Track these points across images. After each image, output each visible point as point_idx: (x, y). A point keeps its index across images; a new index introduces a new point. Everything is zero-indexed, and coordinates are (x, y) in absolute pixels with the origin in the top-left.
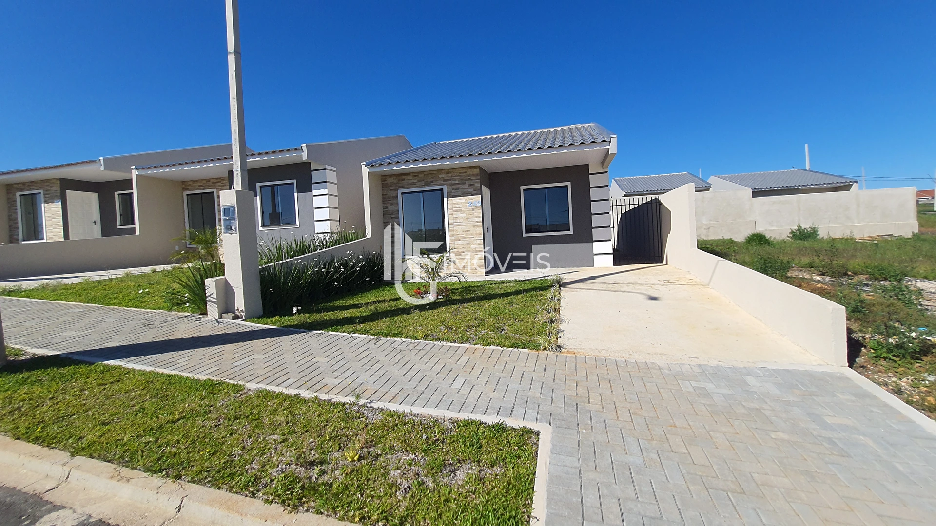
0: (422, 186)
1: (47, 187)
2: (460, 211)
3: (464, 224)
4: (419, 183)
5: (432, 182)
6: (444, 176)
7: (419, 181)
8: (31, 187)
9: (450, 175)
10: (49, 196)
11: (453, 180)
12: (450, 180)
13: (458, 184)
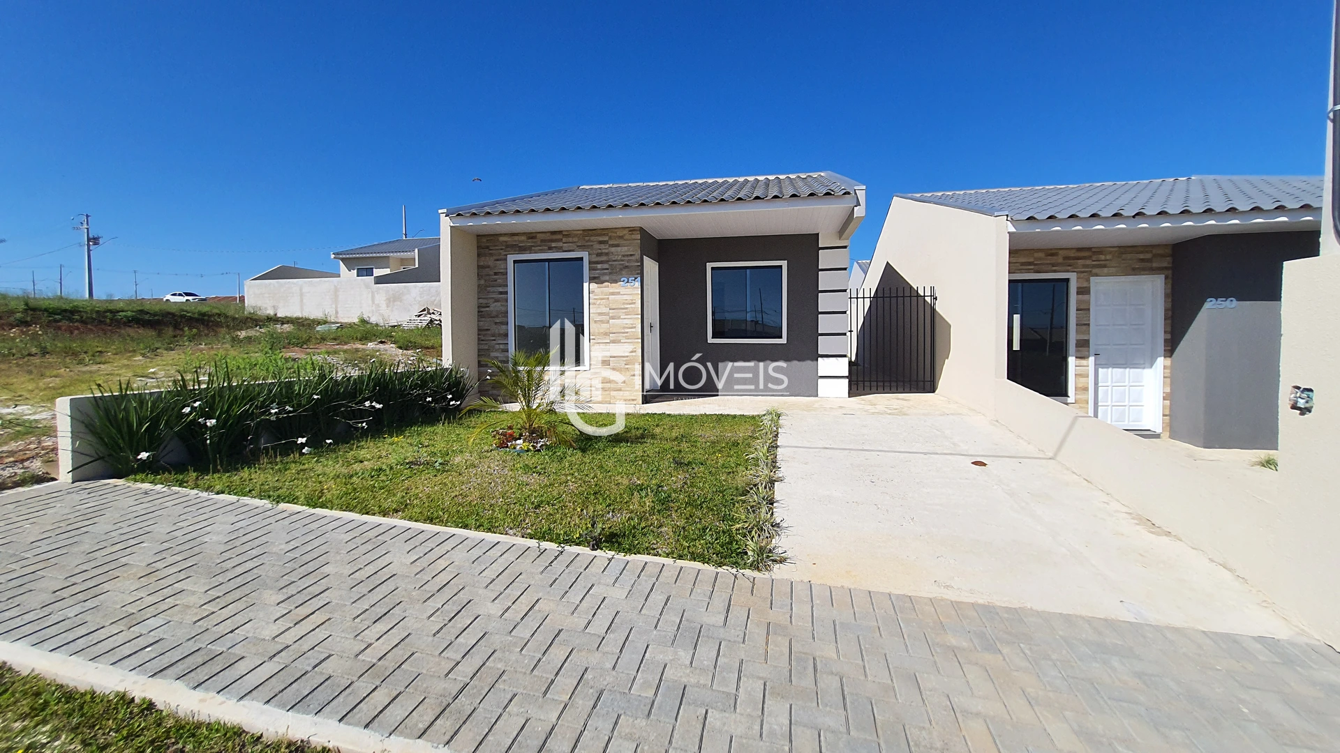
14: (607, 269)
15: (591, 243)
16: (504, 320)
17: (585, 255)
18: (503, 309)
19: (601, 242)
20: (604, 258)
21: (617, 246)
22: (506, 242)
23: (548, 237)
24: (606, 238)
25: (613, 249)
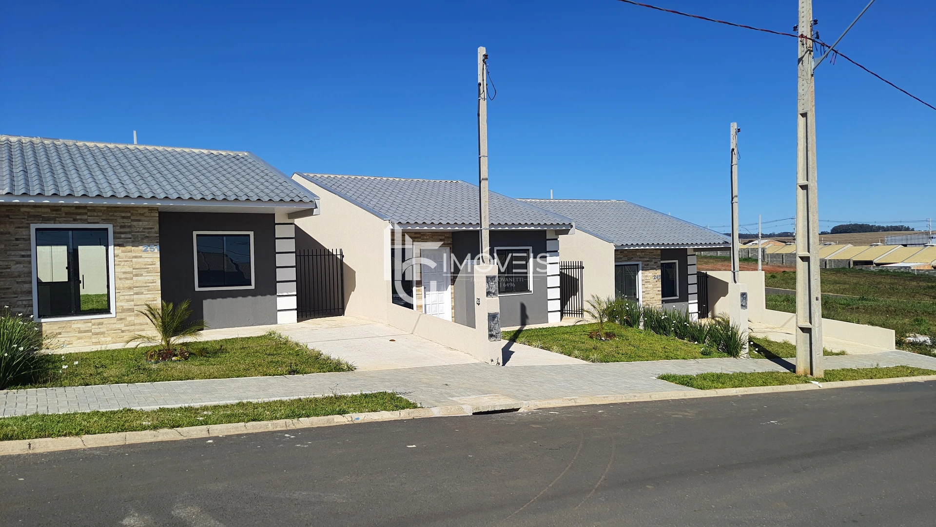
0: (626, 261)
1: (125, 220)
2: (649, 282)
3: (650, 292)
4: (624, 258)
5: (632, 258)
6: (640, 254)
7: (624, 257)
8: (78, 217)
9: (643, 253)
10: (130, 236)
11: (646, 258)
12: (643, 257)
13: (648, 261)
14: (130, 238)
15: (115, 218)
16: (27, 279)
17: (110, 227)
18: (26, 270)
19: (124, 217)
20: (128, 230)
21: (139, 221)
22: (28, 212)
23: (73, 210)
24: (129, 215)
25: (135, 223)
